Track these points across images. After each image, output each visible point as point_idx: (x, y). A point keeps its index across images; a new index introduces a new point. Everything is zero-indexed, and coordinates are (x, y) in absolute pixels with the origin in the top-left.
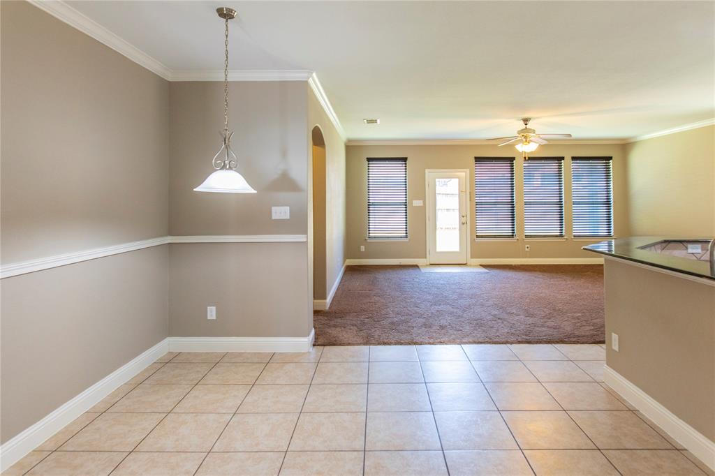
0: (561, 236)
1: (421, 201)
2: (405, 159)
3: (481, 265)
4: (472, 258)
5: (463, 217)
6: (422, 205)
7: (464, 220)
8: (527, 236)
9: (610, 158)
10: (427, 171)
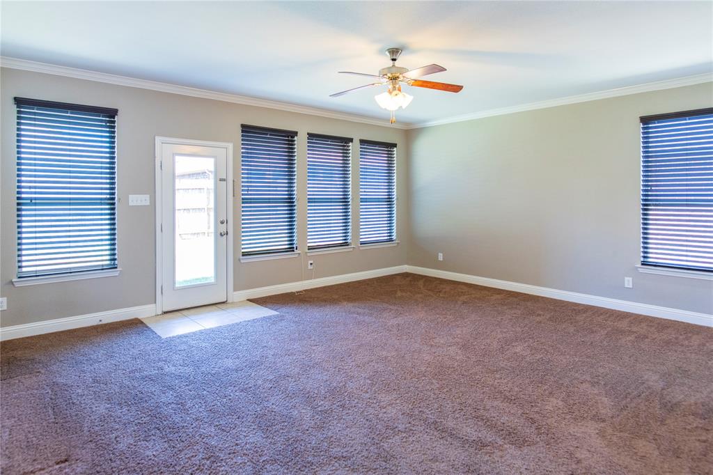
0: (346, 244)
1: (147, 197)
2: (111, 114)
3: (248, 300)
4: (235, 290)
5: (222, 223)
6: (148, 203)
7: (223, 228)
8: (310, 248)
9: (394, 145)
10: (158, 140)
